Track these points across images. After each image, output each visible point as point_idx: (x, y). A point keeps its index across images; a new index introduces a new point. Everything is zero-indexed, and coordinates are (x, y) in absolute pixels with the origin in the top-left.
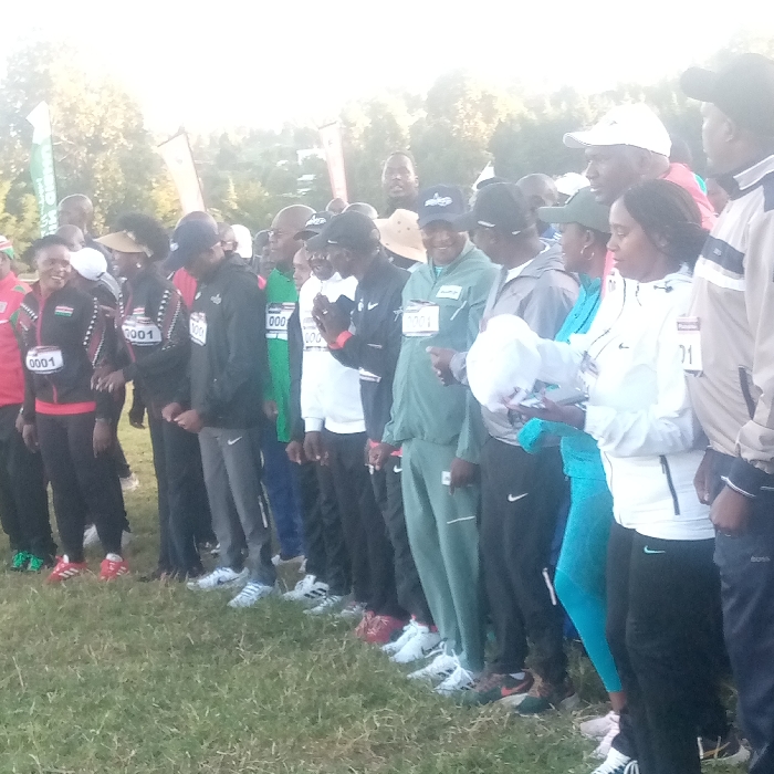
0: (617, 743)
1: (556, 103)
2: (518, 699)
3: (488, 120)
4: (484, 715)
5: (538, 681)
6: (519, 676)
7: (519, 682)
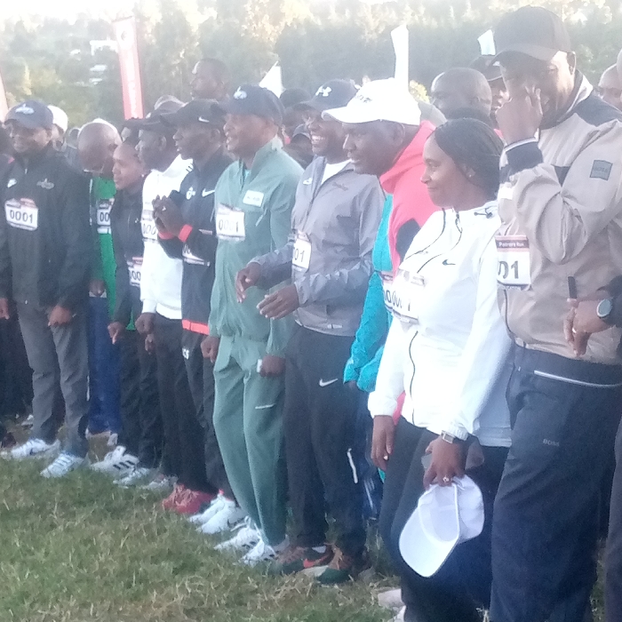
1: (340, 10)
2: (319, 571)
4: (289, 584)
5: (338, 554)
6: (321, 549)
7: (318, 555)
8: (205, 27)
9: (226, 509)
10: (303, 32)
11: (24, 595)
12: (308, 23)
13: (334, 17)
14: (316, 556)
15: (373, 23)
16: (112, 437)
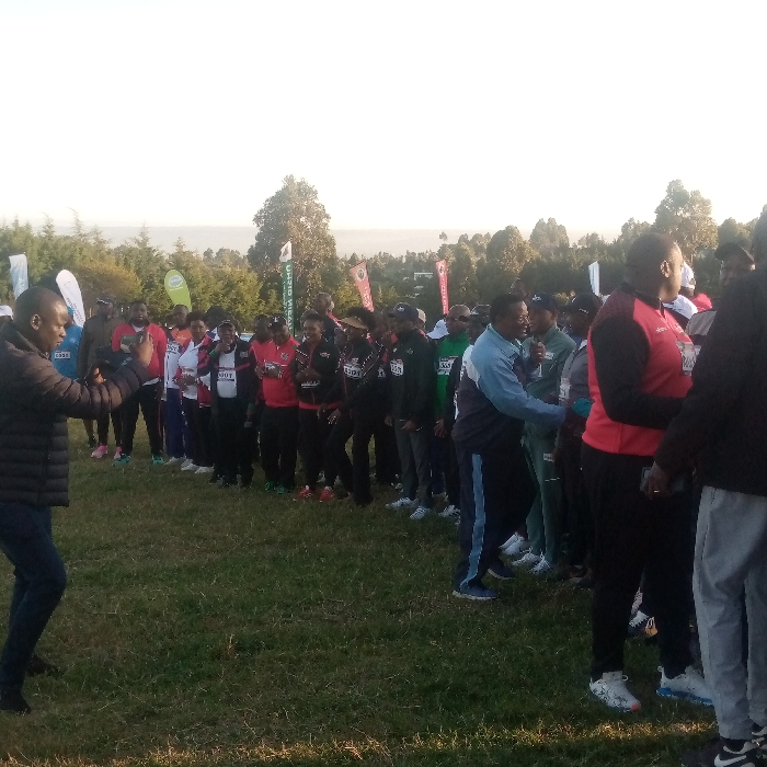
1: (557, 251)
2: (578, 580)
3: (520, 261)
6: (579, 567)
7: (579, 570)
8: (479, 264)
9: (519, 541)
10: (535, 266)
12: (538, 261)
13: (553, 257)
14: (576, 570)
15: (576, 261)
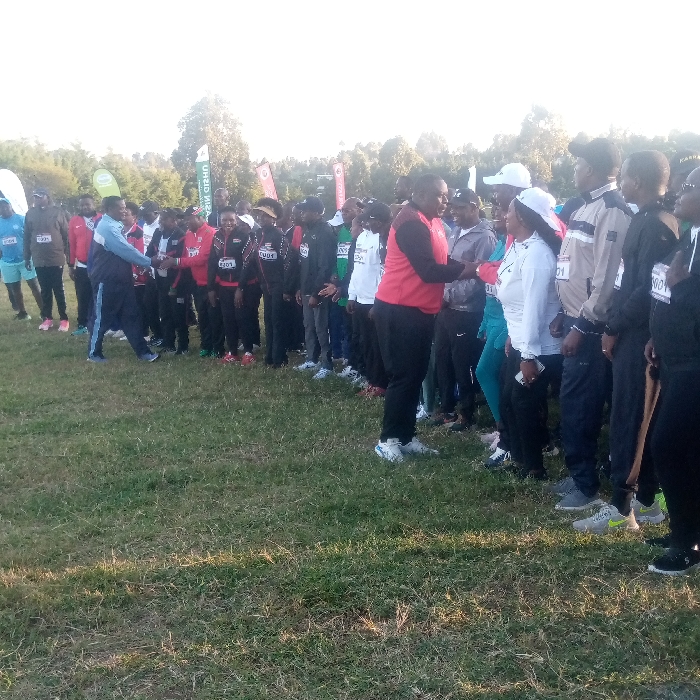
0: (499, 445)
1: (439, 159)
2: (451, 424)
3: (407, 165)
4: (437, 430)
5: (460, 417)
6: (452, 414)
7: (452, 417)
8: (373, 167)
11: (312, 432)
12: (422, 165)
13: (436, 162)
14: (449, 417)
15: (455, 165)
16: (345, 361)
